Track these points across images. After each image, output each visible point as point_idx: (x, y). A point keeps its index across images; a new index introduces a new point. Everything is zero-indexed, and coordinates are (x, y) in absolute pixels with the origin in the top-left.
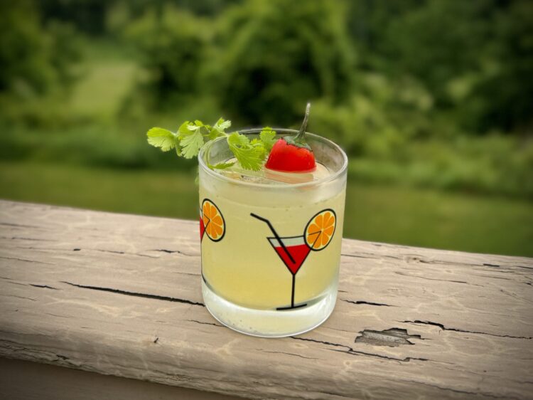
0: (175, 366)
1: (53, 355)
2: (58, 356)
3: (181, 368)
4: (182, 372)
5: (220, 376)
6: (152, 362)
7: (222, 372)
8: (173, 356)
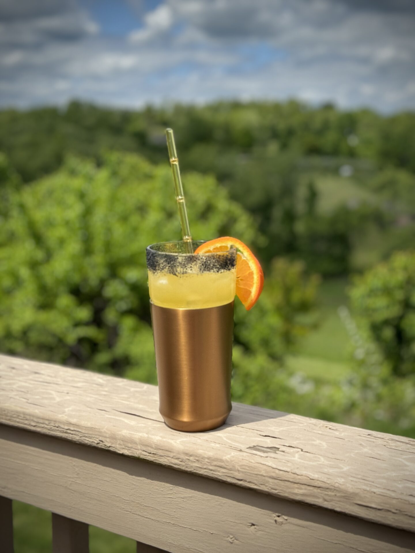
0: (152, 447)
1: (97, 440)
2: (100, 441)
3: (155, 449)
4: (154, 451)
5: (172, 455)
6: (142, 445)
7: (173, 452)
8: (152, 442)
